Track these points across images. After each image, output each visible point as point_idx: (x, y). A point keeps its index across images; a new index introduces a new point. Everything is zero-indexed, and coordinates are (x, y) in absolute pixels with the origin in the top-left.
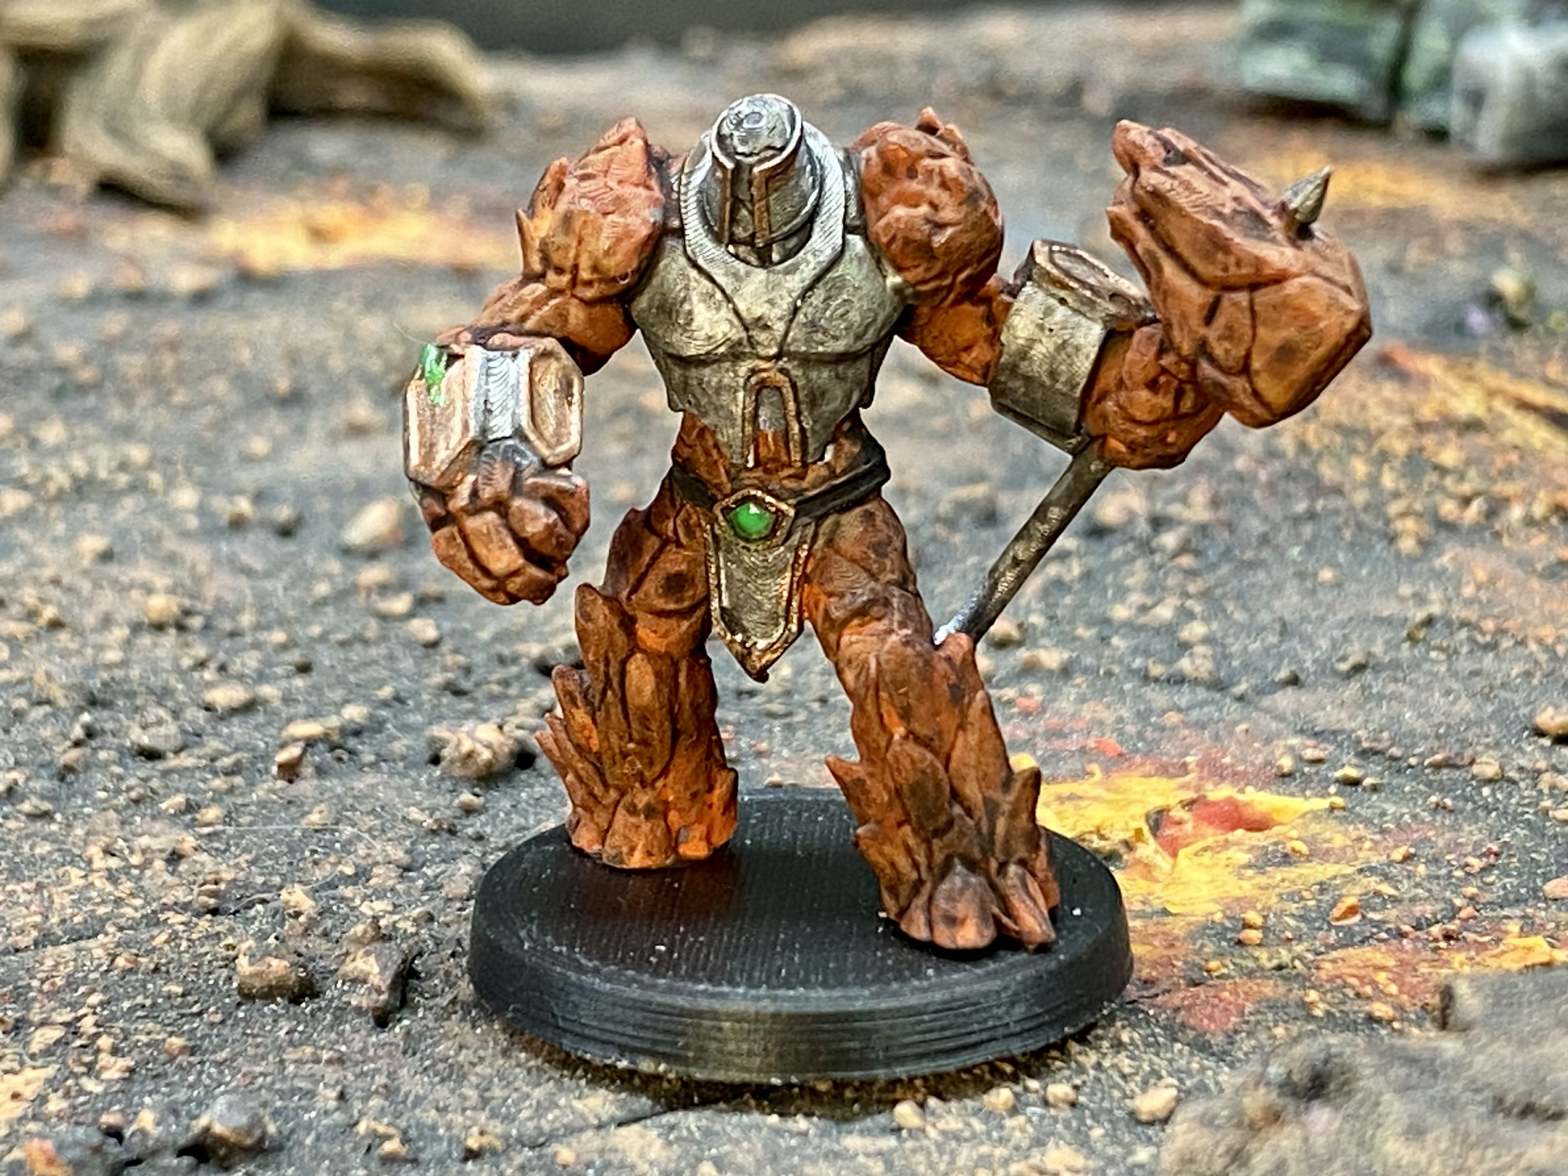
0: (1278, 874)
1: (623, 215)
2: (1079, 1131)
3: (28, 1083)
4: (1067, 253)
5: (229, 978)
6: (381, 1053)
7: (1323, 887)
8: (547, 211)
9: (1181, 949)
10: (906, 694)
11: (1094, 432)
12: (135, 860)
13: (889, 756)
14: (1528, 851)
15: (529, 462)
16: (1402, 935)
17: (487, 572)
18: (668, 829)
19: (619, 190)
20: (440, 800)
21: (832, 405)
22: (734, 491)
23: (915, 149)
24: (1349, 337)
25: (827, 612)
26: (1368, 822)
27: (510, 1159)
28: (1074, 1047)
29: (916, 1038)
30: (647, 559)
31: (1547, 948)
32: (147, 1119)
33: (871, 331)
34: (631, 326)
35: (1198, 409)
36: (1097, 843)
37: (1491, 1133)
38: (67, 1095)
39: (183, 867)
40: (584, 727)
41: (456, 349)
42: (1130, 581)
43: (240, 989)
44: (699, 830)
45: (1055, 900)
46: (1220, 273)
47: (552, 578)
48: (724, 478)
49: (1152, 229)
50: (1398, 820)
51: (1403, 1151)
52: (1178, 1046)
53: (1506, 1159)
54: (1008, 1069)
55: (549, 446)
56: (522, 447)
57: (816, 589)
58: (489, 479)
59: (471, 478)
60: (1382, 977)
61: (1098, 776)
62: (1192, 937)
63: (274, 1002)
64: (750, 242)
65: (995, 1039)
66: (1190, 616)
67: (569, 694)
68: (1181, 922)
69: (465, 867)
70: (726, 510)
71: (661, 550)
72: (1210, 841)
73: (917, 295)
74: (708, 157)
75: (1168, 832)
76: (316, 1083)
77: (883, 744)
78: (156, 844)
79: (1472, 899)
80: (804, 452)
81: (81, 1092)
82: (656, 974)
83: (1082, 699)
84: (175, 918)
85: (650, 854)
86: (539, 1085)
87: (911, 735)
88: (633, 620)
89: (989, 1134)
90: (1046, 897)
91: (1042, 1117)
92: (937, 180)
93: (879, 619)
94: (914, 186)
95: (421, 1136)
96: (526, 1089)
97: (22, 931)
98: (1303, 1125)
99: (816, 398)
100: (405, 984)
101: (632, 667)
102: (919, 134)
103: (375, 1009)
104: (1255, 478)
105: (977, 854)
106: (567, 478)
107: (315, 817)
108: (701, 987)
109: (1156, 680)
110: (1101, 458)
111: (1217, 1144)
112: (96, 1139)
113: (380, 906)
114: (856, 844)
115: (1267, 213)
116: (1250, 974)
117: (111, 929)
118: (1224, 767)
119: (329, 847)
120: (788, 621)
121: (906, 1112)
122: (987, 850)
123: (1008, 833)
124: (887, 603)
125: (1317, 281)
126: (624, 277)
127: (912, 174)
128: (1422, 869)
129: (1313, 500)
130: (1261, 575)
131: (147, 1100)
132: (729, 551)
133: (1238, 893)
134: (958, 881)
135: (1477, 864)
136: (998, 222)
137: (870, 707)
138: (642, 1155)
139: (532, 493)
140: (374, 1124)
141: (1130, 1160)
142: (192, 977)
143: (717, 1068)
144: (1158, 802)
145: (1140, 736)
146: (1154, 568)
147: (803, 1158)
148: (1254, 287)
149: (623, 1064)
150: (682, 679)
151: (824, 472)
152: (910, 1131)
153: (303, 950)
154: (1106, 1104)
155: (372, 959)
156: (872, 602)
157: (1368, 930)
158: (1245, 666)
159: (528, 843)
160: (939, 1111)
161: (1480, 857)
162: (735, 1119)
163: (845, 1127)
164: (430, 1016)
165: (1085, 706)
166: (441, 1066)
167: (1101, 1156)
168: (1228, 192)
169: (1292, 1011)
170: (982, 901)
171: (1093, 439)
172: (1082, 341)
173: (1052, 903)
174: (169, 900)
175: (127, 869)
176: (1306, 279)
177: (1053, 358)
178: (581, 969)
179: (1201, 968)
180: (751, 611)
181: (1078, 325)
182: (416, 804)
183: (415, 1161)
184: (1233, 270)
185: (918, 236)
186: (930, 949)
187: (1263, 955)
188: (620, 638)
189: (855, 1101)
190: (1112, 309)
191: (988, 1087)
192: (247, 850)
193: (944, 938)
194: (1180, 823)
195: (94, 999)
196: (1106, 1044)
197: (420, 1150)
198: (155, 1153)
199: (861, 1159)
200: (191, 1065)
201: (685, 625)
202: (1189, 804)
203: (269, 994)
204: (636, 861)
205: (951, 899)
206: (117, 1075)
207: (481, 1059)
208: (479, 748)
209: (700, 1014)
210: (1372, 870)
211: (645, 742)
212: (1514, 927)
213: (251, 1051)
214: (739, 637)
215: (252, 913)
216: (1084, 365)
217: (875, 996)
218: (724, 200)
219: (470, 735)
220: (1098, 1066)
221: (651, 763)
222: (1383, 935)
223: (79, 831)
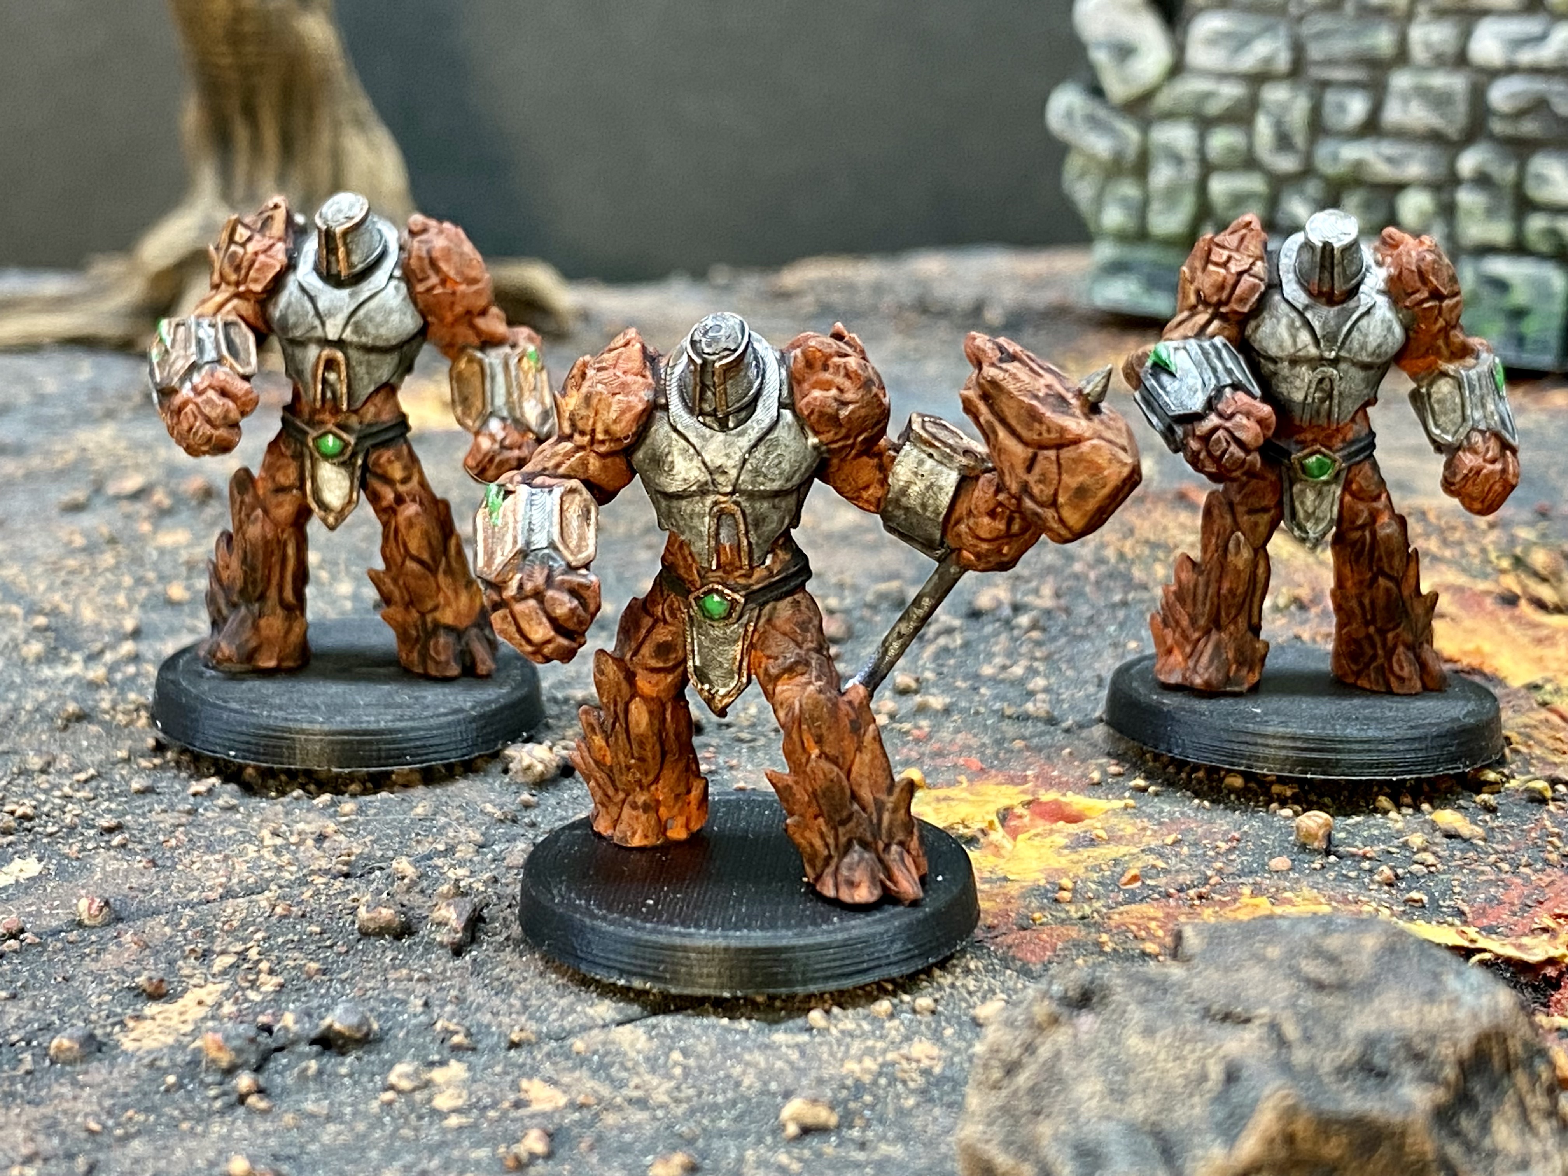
0: (1085, 853)
1: (627, 395)
2: (936, 1030)
3: (210, 994)
4: (935, 423)
5: (353, 922)
6: (456, 974)
7: (1117, 862)
8: (574, 392)
9: (1015, 904)
10: (819, 727)
11: (953, 546)
12: (294, 839)
13: (808, 769)
14: (1261, 837)
15: (559, 565)
16: (1169, 896)
17: (529, 641)
18: (659, 820)
19: (623, 378)
20: (507, 799)
21: (772, 526)
22: (702, 586)
23: (828, 350)
24: (1125, 481)
25: (766, 670)
26: (1150, 817)
27: (540, 1048)
28: (937, 972)
29: (825, 965)
30: (644, 631)
31: (1269, 905)
32: (289, 1019)
33: (797, 476)
34: (632, 472)
35: (1024, 530)
36: (962, 831)
37: (1201, 1032)
38: (236, 1002)
39: (326, 845)
40: (601, 749)
41: (510, 487)
42: (996, 649)
43: (359, 929)
44: (681, 820)
45: (925, 869)
46: (1036, 437)
47: (575, 645)
48: (696, 577)
49: (991, 407)
50: (1171, 815)
51: (1141, 1045)
52: (1008, 972)
53: (1209, 1050)
54: (890, 987)
55: (572, 553)
56: (554, 554)
57: (760, 654)
58: (530, 576)
59: (518, 576)
60: (1153, 925)
61: (965, 784)
62: (1023, 896)
63: (383, 938)
64: (713, 414)
65: (880, 966)
66: (1036, 673)
67: (590, 725)
68: (1017, 886)
69: (521, 845)
70: (697, 599)
71: (653, 627)
72: (1040, 830)
73: (829, 451)
74: (685, 356)
75: (1012, 823)
76: (409, 995)
77: (804, 760)
78: (308, 828)
79: (1219, 872)
80: (751, 559)
81: (246, 1000)
82: (645, 920)
83: (957, 731)
84: (319, 880)
85: (646, 837)
86: (562, 997)
87: (823, 755)
88: (634, 675)
89: (873, 1032)
90: (918, 868)
91: (911, 1021)
92: (842, 372)
93: (802, 674)
94: (827, 376)
95: (479, 1033)
96: (554, 999)
97: (212, 889)
98: (1074, 1026)
99: (758, 522)
100: (475, 926)
101: (632, 707)
102: (831, 341)
103: (452, 944)
104: (1087, 577)
105: (869, 837)
106: (584, 576)
107: (419, 810)
108: (676, 929)
109: (1009, 717)
110: (958, 564)
111: (1015, 1039)
112: (252, 1033)
113: (461, 872)
114: (786, 830)
115: (1069, 396)
116: (1063, 922)
117: (273, 887)
118: (1052, 778)
119: (429, 830)
120: (740, 676)
121: (816, 1016)
122: (876, 835)
123: (891, 824)
124: (807, 664)
125: (1103, 443)
126: (626, 438)
127: (825, 367)
128: (1185, 850)
129: (1126, 593)
130: (1087, 646)
131: (291, 1006)
132: (700, 627)
133: (1057, 866)
134: (856, 857)
135: (1224, 846)
136: (886, 401)
137: (795, 736)
138: (632, 1045)
139: (561, 587)
140: (446, 1024)
141: (970, 1051)
142: (327, 921)
143: (686, 986)
144: (1005, 802)
145: (996, 756)
146: (1015, 640)
147: (744, 1048)
148: (1059, 447)
149: (622, 982)
150: (668, 716)
151: (765, 573)
152: (819, 1030)
153: (405, 902)
154: (956, 1012)
155: (452, 908)
156: (797, 663)
157: (1146, 892)
158: (1072, 708)
159: (563, 829)
160: (840, 1016)
161: (1226, 842)
162: (698, 1021)
163: (774, 1027)
164: (491, 948)
165: (960, 736)
166: (496, 983)
167: (951, 1047)
168: (1042, 382)
169: (1090, 948)
170: (872, 871)
171: (953, 551)
172: (943, 483)
173: (923, 872)
174: (315, 867)
175: (287, 847)
176: (1095, 442)
177: (923, 494)
178: (594, 917)
179: (1028, 918)
180: (715, 669)
181: (940, 473)
182: (491, 802)
183: (474, 1049)
184: (1045, 435)
185: (830, 411)
186: (836, 903)
187: (1072, 909)
188: (625, 686)
189: (781, 1009)
190: (964, 461)
191: (876, 999)
192: (371, 833)
193: (845, 895)
194: (1020, 817)
195: (259, 936)
196: (958, 970)
197: (479, 1042)
198: (294, 1042)
199: (784, 1049)
200: (323, 982)
201: (670, 678)
202: (1027, 804)
203: (380, 933)
204: (637, 841)
205: (850, 868)
206: (271, 989)
207: (525, 979)
208: (536, 763)
209: (674, 948)
210: (1151, 850)
211: (641, 759)
212: (1246, 890)
213: (365, 973)
214: (706, 687)
215: (373, 876)
216: (945, 500)
217: (797, 935)
218: (696, 384)
219: (530, 754)
220: (953, 986)
221: (647, 774)
222: (1156, 896)
223: (256, 820)
